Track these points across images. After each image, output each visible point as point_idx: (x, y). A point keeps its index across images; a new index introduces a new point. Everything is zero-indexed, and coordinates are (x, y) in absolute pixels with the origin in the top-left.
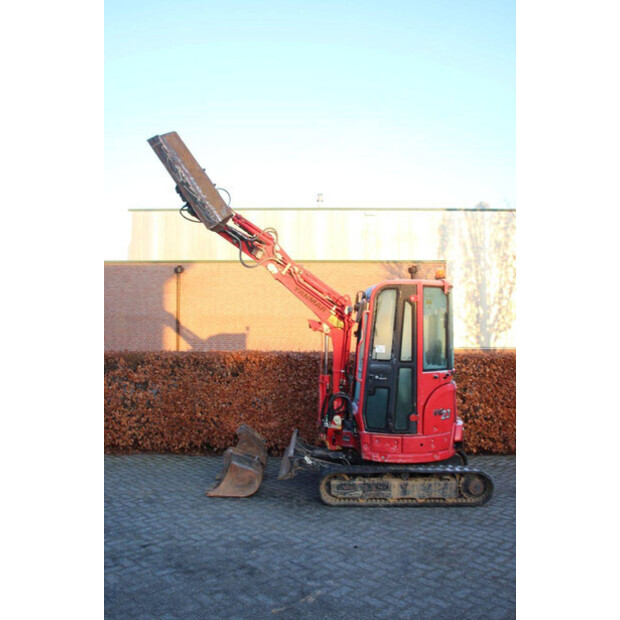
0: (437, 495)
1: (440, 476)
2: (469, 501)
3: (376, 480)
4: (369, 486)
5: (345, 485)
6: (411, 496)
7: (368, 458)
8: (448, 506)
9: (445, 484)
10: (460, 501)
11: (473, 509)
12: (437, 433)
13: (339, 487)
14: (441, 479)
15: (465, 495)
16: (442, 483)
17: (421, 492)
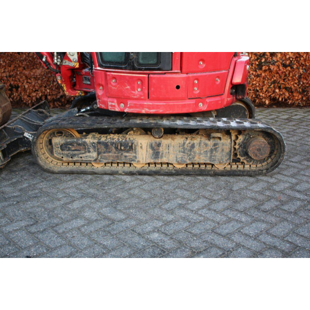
0: (203, 159)
1: (208, 133)
2: (247, 167)
3: (116, 138)
4: (106, 145)
5: (71, 144)
6: (165, 160)
7: (103, 106)
8: (216, 174)
9: (215, 145)
10: (234, 167)
11: (252, 180)
12: (203, 71)
13: (63, 147)
14: (209, 137)
15: (242, 159)
16: (210, 143)
17: (180, 155)
